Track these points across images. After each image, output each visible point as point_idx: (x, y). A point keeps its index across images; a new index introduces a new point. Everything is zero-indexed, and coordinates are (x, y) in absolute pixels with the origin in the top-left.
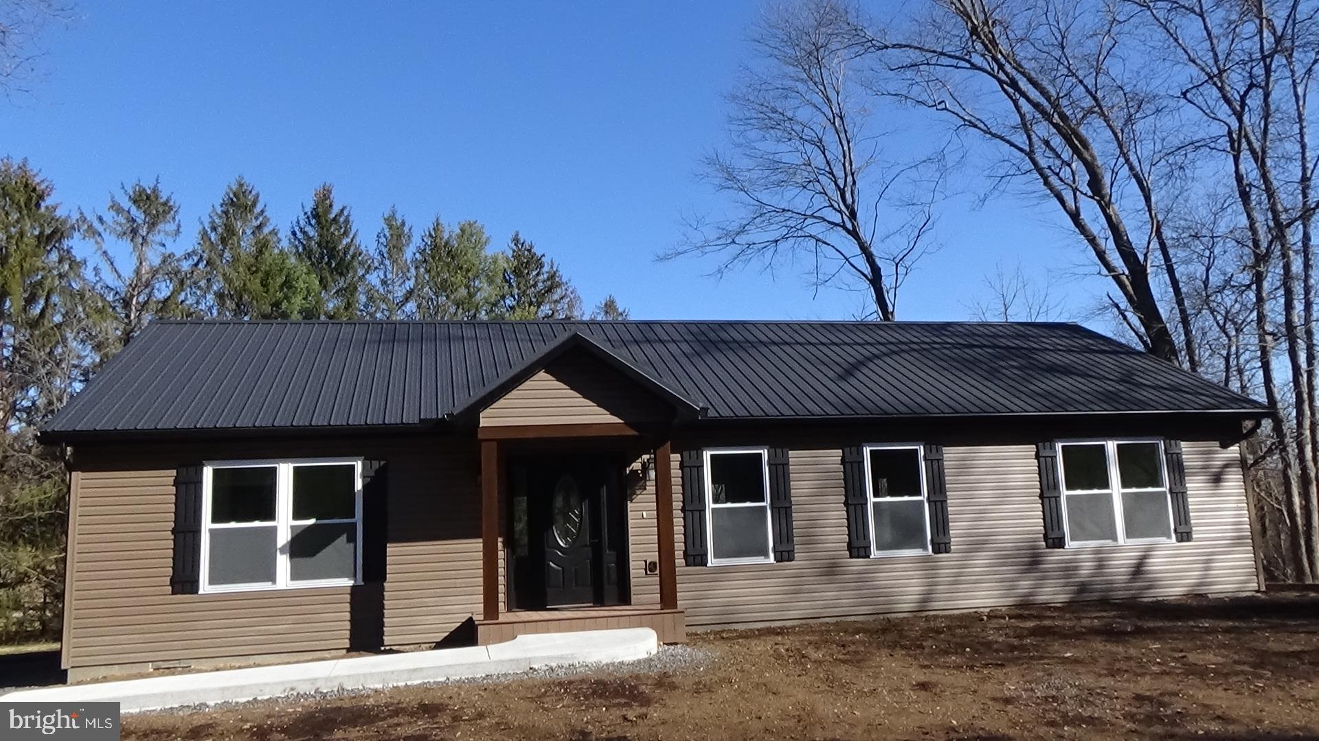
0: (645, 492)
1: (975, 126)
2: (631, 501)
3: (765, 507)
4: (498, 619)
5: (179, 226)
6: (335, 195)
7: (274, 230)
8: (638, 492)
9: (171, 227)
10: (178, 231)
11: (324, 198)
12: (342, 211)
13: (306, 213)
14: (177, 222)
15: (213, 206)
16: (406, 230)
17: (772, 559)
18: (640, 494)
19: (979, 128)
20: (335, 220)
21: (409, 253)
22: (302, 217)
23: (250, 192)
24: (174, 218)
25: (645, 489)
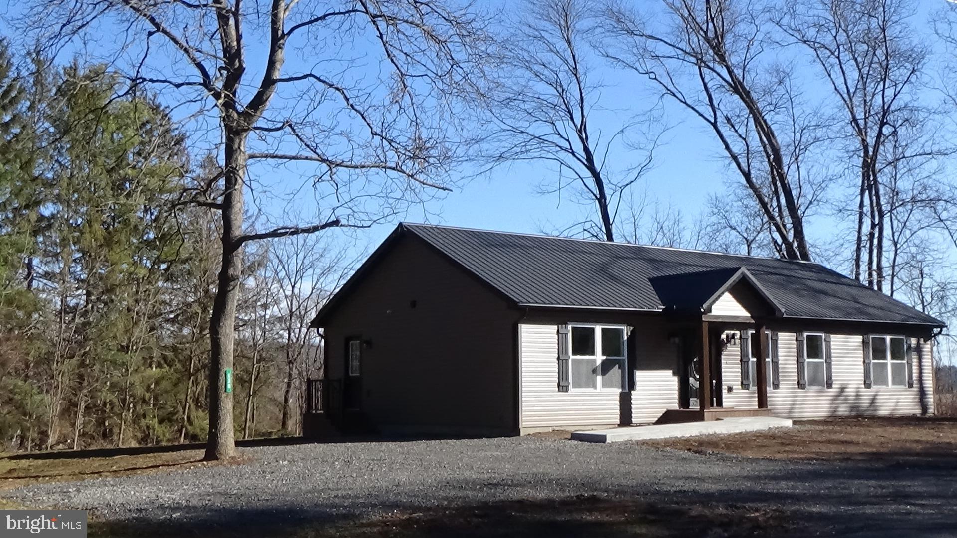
1: (674, 95)
3: (769, 361)
17: (771, 388)
19: (677, 97)
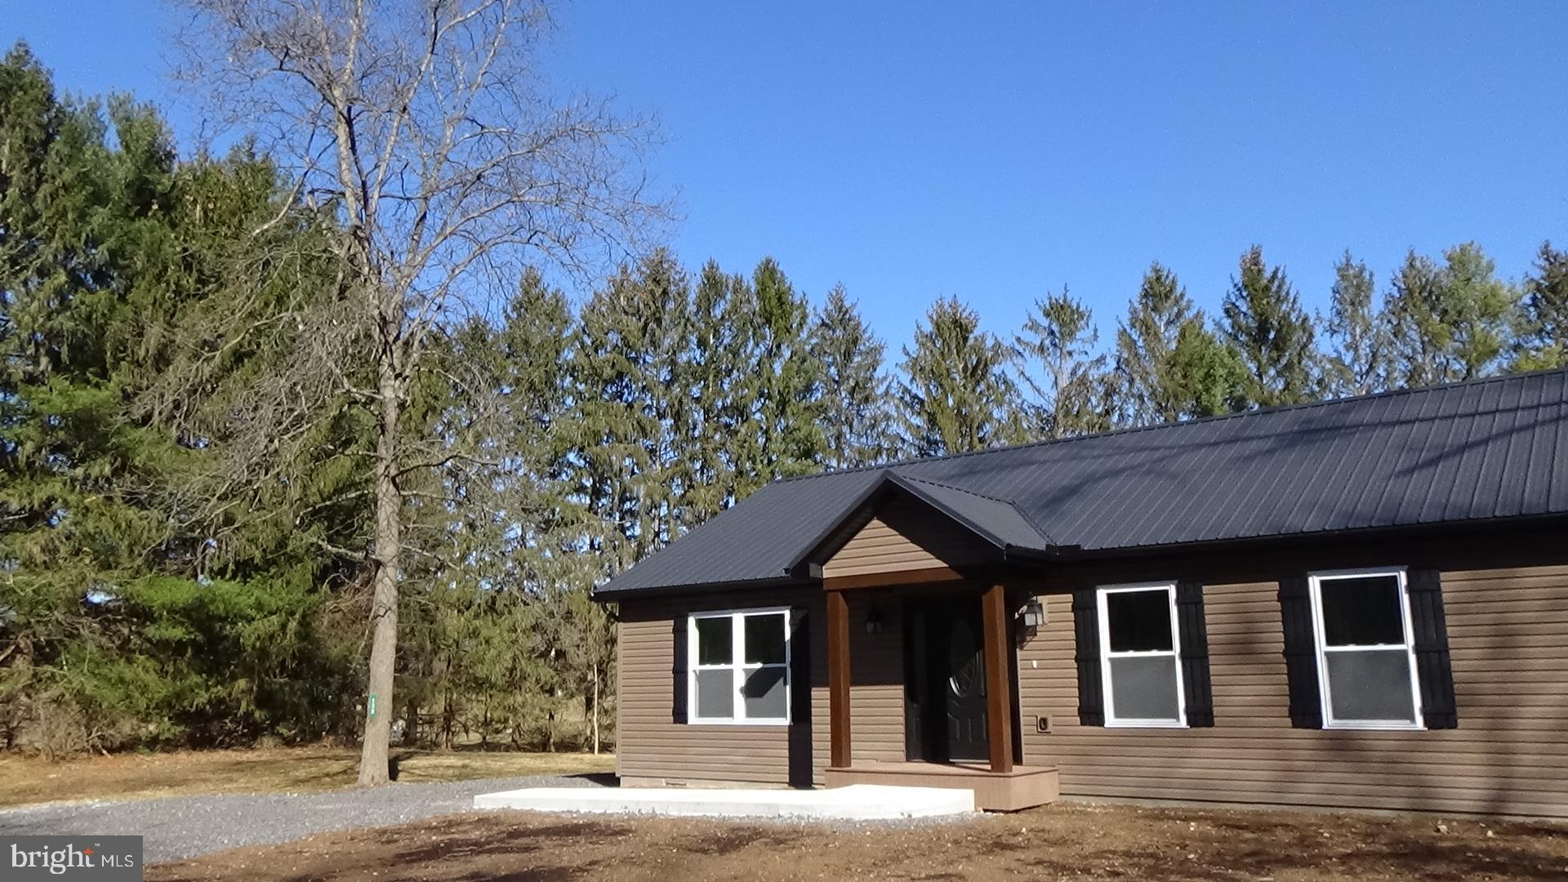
0: (1036, 638)
2: (1022, 648)
3: (1173, 658)
4: (850, 765)
5: (1096, 330)
6: (1263, 259)
7: (1198, 313)
8: (1028, 638)
9: (1088, 333)
10: (1096, 337)
11: (1253, 267)
12: (1275, 273)
13: (1235, 285)
14: (1092, 327)
15: (1130, 301)
16: (1366, 275)
17: (1183, 722)
18: (1031, 641)
20: (1267, 289)
21: (1376, 305)
22: (1232, 289)
23: (1167, 277)
24: (1087, 325)
25: (1036, 635)
